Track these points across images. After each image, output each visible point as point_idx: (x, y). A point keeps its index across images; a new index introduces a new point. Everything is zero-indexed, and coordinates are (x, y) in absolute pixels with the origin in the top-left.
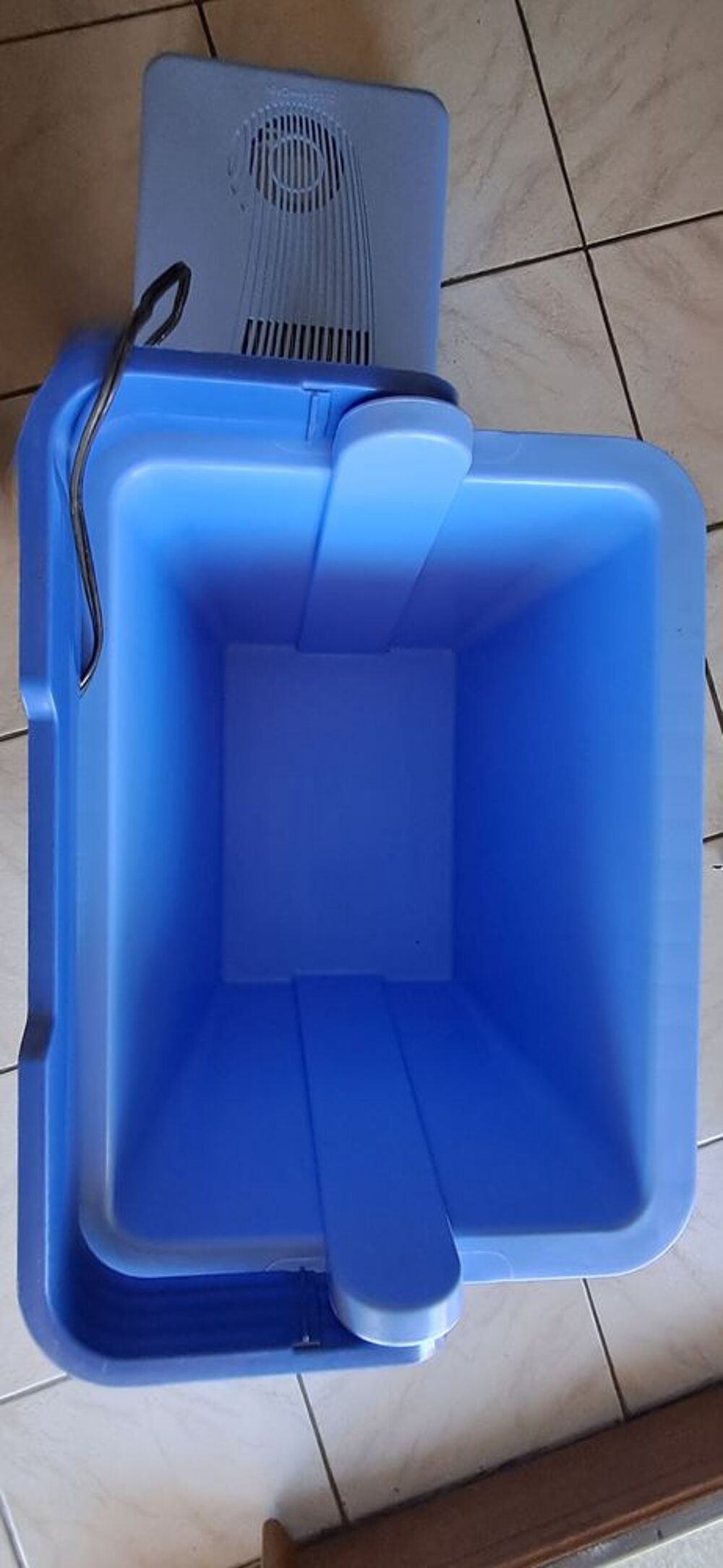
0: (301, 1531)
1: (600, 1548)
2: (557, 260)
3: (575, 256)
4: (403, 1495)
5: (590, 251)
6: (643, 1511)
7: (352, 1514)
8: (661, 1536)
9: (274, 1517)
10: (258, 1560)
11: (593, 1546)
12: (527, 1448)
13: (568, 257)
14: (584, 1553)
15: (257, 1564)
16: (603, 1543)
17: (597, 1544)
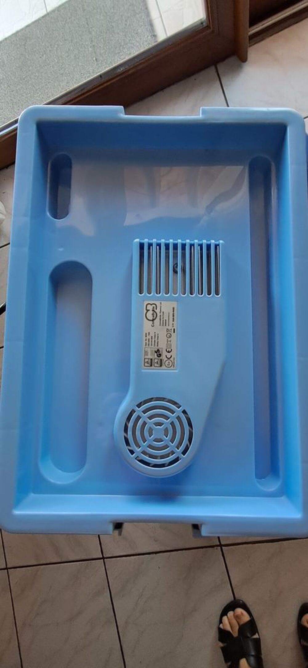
0: (233, 60)
1: (120, 70)
2: (115, 555)
3: (108, 556)
4: (193, 77)
5: (101, 556)
6: (105, 85)
7: (213, 68)
8: (101, 76)
9: (243, 64)
10: (250, 46)
11: (123, 70)
12: (146, 100)
13: (110, 556)
14: (126, 67)
15: (251, 44)
16: (119, 72)
17: (122, 71)
